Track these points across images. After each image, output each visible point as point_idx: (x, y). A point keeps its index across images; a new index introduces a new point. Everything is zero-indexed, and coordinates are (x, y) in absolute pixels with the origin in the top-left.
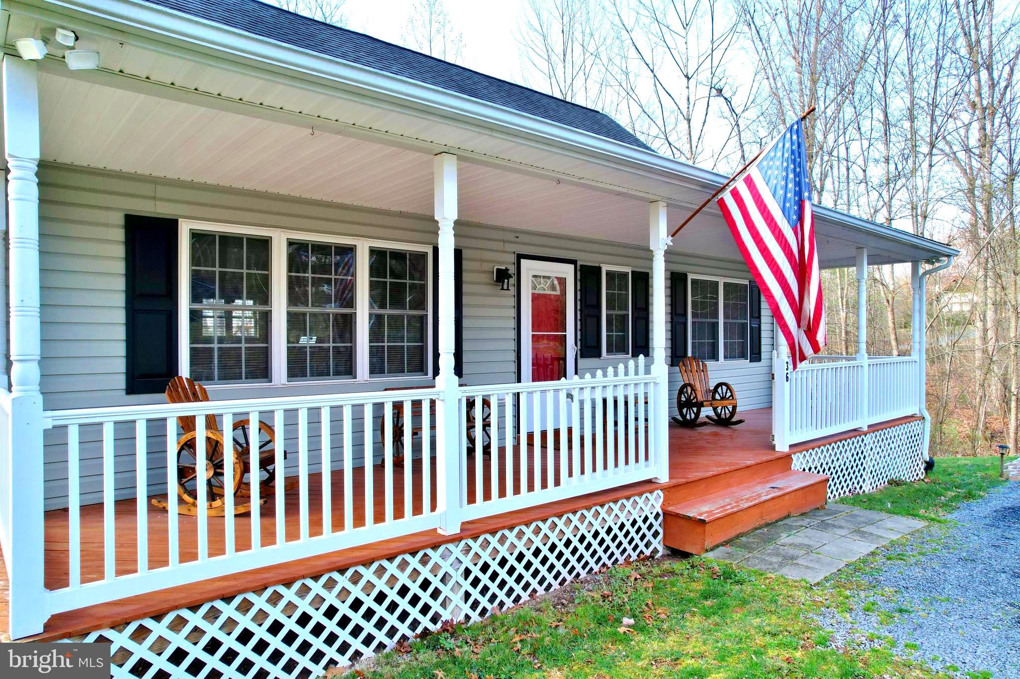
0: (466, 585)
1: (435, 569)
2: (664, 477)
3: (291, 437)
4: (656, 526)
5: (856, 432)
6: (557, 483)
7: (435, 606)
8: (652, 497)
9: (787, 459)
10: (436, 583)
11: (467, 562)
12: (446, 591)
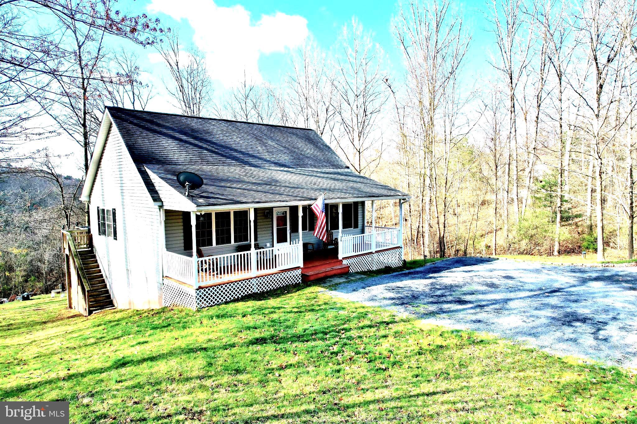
0: (257, 286)
1: (251, 283)
2: (302, 266)
3: (220, 261)
4: (300, 277)
5: (371, 253)
6: (276, 267)
7: (251, 289)
8: (298, 271)
9: (341, 261)
10: (251, 285)
11: (257, 282)
12: (253, 287)
